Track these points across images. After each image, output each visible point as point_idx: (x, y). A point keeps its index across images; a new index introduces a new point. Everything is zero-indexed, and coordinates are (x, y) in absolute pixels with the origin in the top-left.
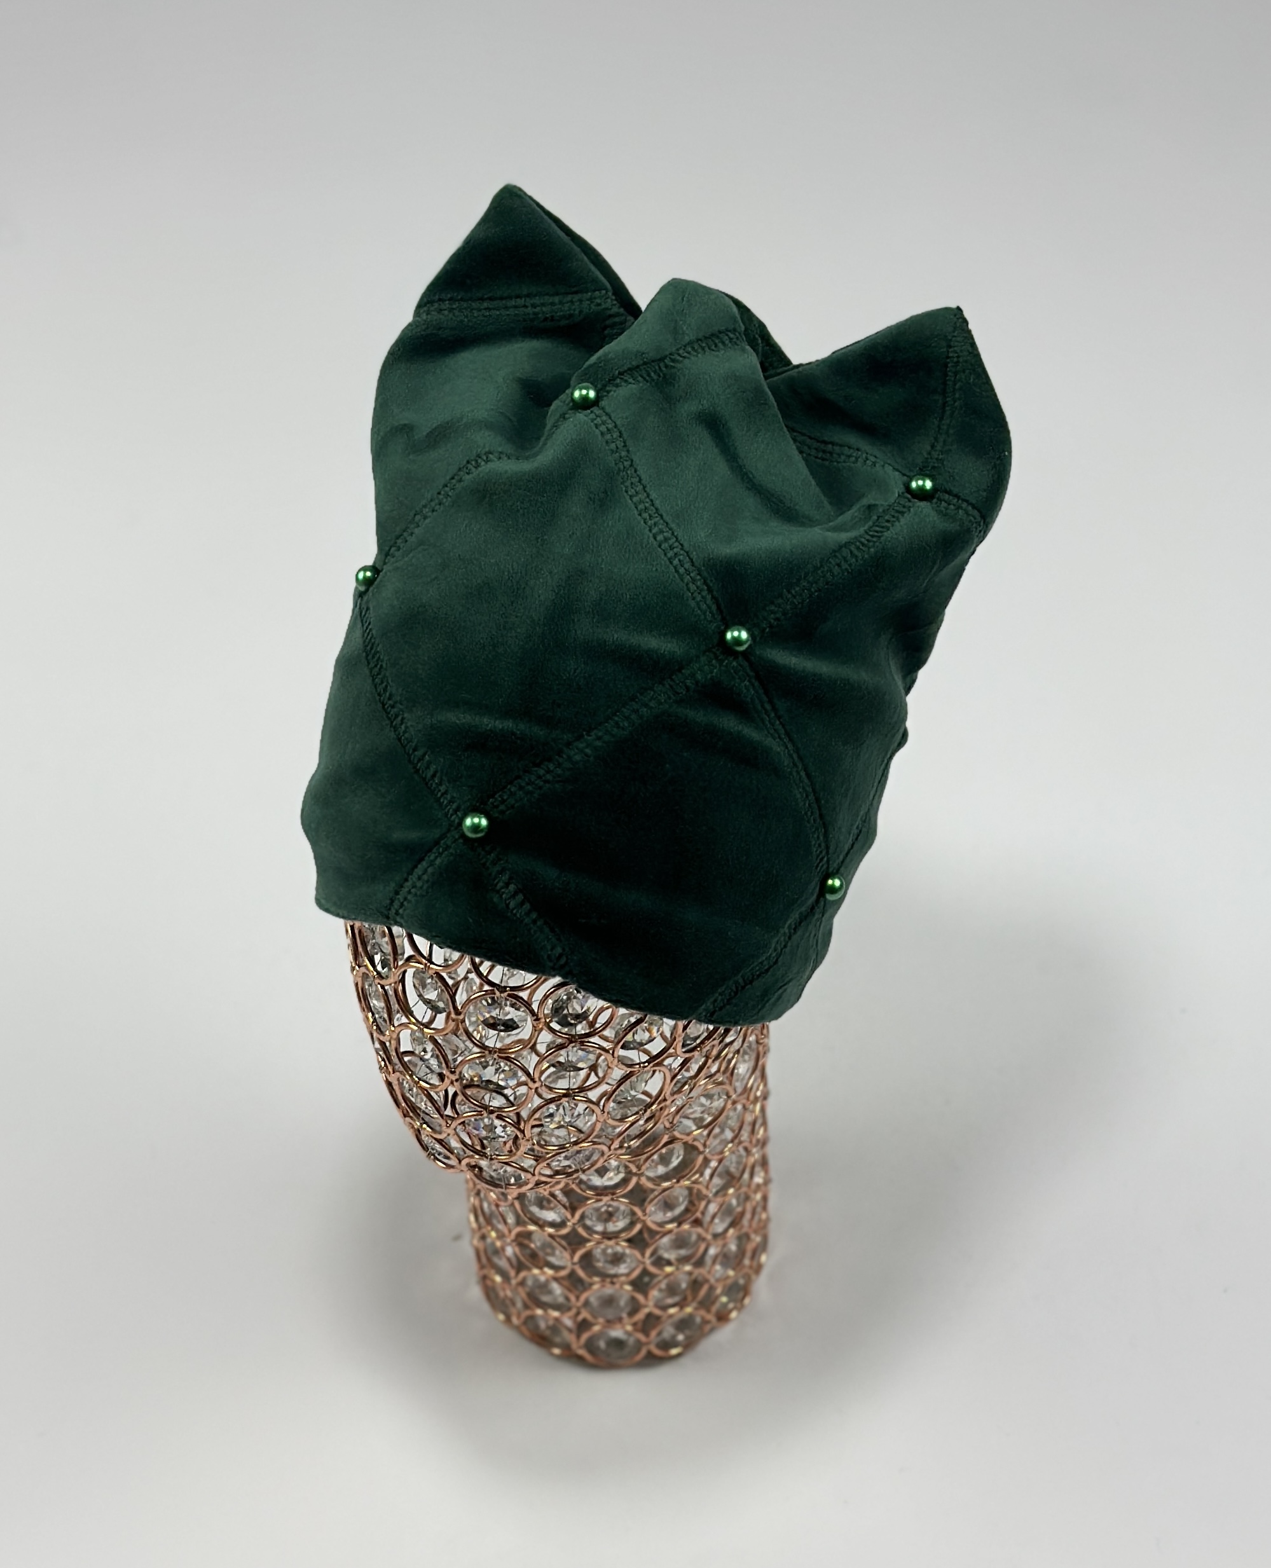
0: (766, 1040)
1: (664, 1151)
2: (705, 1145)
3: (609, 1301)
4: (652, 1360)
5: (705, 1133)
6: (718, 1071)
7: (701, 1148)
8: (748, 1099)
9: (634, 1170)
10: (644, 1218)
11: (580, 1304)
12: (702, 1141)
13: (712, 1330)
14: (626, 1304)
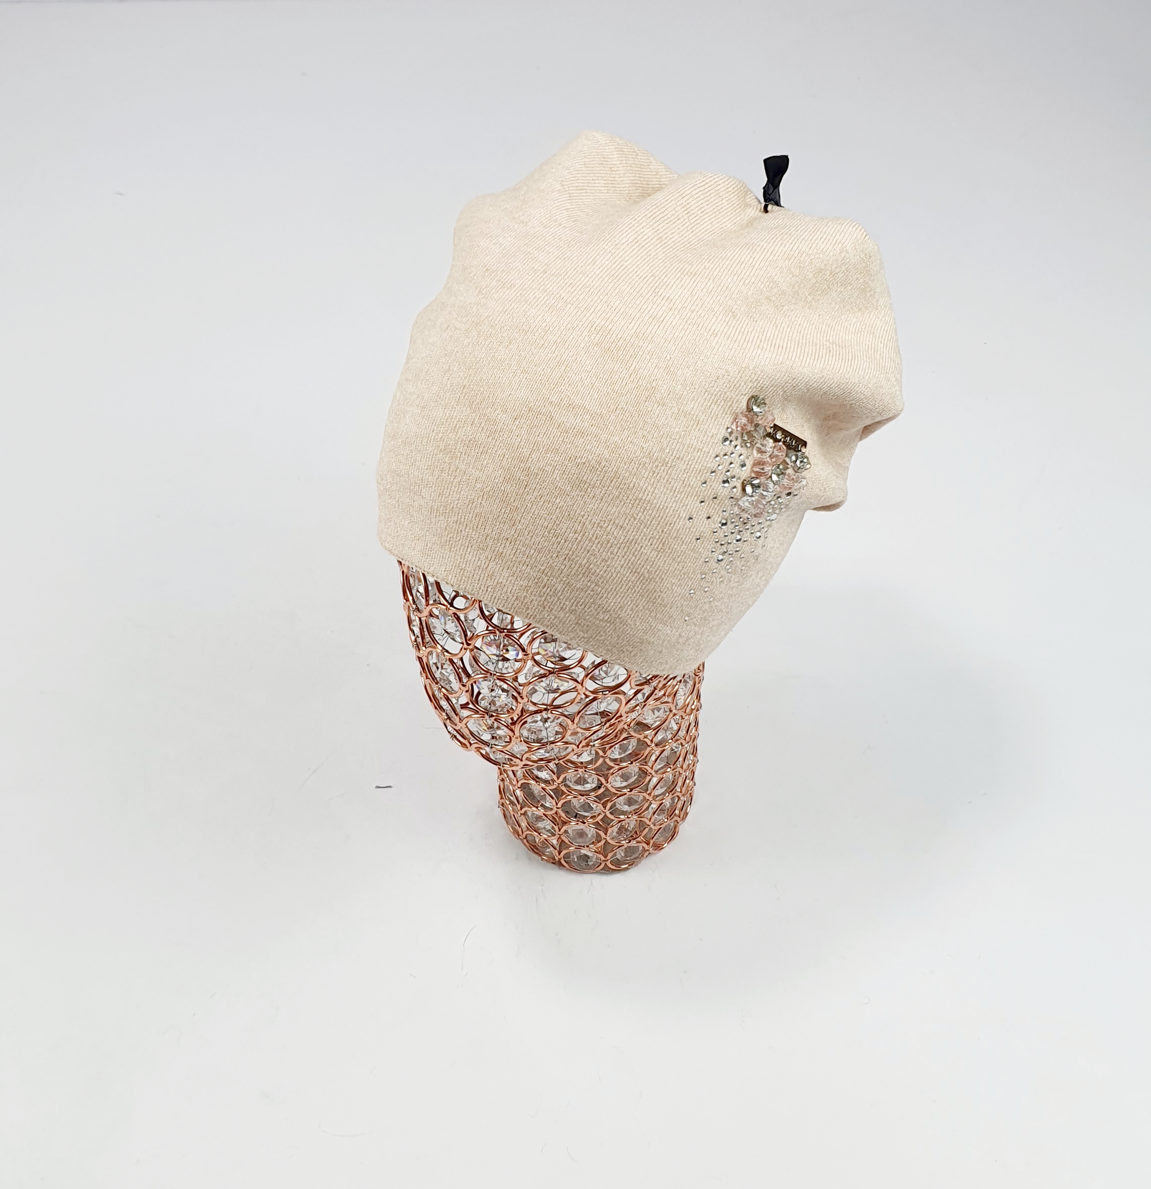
0: (700, 674)
1: (625, 742)
2: (652, 741)
3: (582, 834)
4: (607, 870)
5: (653, 733)
6: (664, 695)
7: (649, 743)
8: (685, 712)
9: (601, 753)
10: (606, 785)
11: (560, 833)
12: (651, 739)
13: (650, 853)
14: (592, 836)
